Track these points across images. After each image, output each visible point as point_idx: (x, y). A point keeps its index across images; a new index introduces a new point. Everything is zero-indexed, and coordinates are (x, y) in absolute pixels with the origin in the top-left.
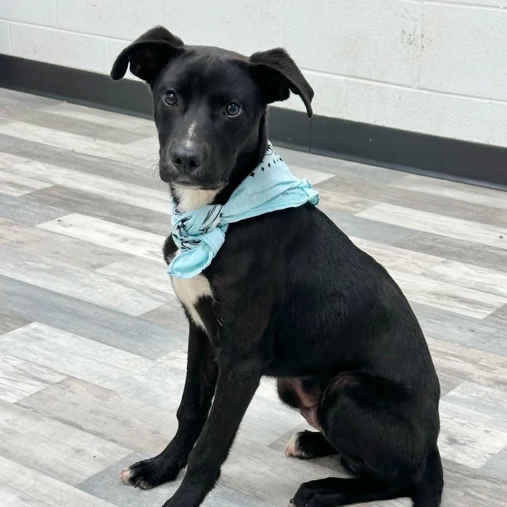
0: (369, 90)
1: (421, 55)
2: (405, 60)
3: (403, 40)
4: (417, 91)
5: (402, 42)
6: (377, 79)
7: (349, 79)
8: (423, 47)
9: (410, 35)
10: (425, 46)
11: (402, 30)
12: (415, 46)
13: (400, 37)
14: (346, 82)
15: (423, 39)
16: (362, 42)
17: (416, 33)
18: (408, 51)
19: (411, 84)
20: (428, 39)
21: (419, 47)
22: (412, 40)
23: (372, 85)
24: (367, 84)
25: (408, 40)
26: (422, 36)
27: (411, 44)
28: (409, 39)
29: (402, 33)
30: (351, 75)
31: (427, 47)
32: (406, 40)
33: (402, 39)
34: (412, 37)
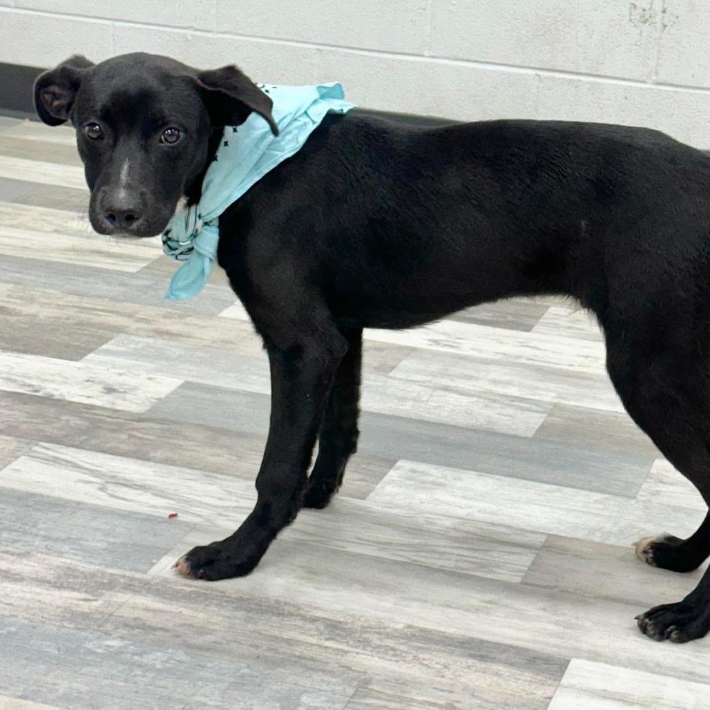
0: (576, 88)
1: (660, 38)
2: (636, 45)
3: (633, 18)
4: (653, 86)
5: (631, 20)
6: (588, 71)
7: (542, 73)
8: (665, 26)
9: (644, 10)
10: (668, 24)
11: (633, 4)
12: (652, 25)
13: (628, 13)
14: (537, 77)
15: (665, 15)
16: (564, 21)
17: (653, 7)
18: (641, 33)
19: (644, 78)
20: (672, 14)
21: (659, 26)
22: (647, 17)
23: (580, 81)
24: (571, 80)
25: (641, 17)
26: (664, 12)
27: (645, 23)
28: (643, 16)
29: (630, 8)
30: (547, 67)
31: (672, 26)
32: (638, 17)
33: (630, 15)
34: (647, 13)
